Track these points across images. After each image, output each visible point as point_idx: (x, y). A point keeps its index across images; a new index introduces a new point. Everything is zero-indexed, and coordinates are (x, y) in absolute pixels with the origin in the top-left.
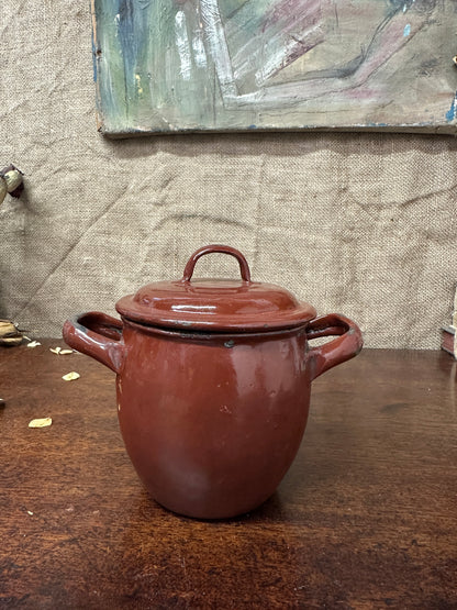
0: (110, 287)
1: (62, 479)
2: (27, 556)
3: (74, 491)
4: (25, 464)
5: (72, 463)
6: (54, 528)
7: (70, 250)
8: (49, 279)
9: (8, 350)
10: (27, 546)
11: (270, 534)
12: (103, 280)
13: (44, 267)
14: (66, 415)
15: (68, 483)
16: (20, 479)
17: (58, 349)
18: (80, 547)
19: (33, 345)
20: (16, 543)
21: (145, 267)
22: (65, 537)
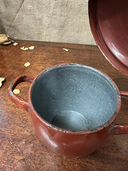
0: (40, 20)
1: (22, 125)
2: (9, 166)
3: (25, 132)
4: (10, 116)
5: (25, 116)
6: (18, 152)
7: (23, 3)
8: (17, 16)
9: (7, 47)
10: (10, 161)
11: (89, 165)
12: (37, 17)
13: (13, 11)
14: (24, 87)
15: (24, 127)
16: (9, 123)
17: (24, 47)
18: (26, 164)
19: (15, 44)
20: (6, 159)
21: (54, 11)
22: (21, 158)
